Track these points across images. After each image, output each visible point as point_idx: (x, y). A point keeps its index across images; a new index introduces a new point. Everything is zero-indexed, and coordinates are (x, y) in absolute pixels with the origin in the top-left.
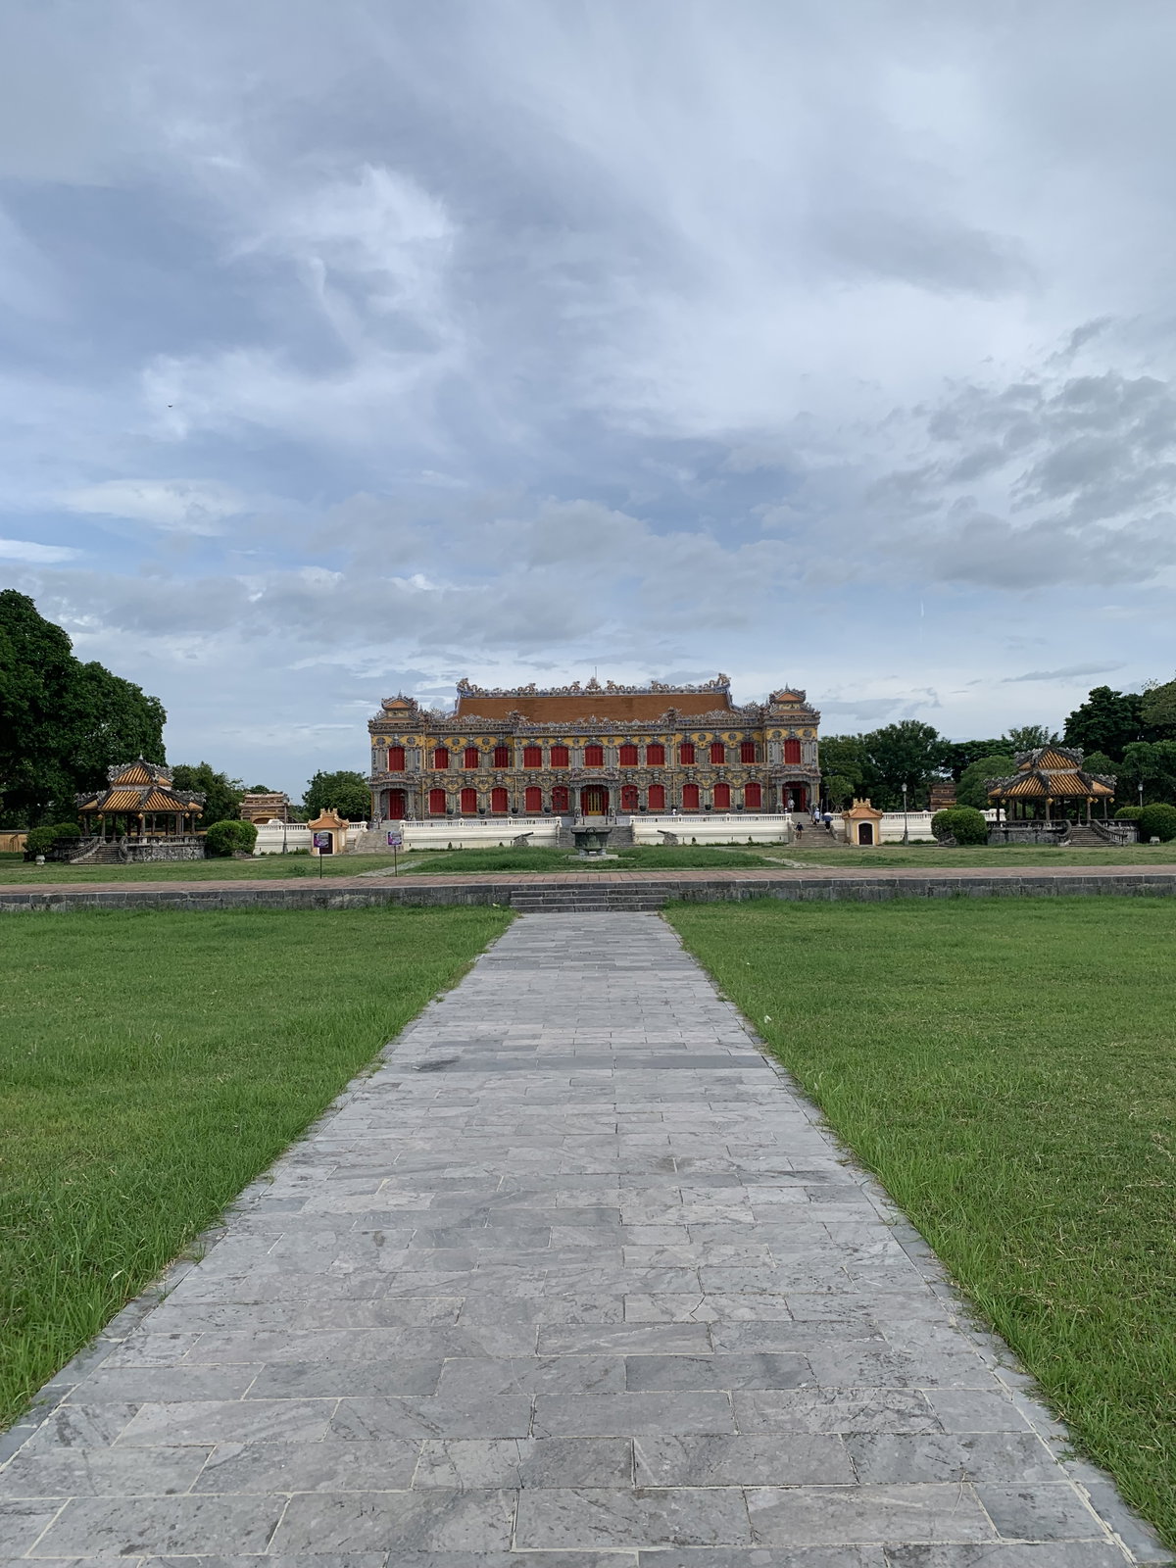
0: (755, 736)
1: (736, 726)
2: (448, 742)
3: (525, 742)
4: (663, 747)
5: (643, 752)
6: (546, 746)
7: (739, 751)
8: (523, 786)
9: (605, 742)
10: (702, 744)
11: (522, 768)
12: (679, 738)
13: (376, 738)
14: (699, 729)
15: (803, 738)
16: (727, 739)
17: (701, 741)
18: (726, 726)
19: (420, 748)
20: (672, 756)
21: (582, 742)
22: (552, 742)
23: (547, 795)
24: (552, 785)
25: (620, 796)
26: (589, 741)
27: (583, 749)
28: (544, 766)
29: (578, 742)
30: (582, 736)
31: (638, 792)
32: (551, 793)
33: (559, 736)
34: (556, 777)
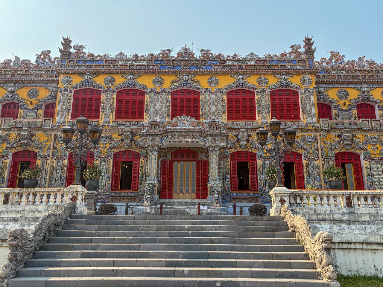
3: (77, 80)
4: (296, 92)
5: (263, 100)
6: (109, 87)
9: (203, 82)
10: (344, 104)
11: (68, 120)
14: (337, 83)
17: (342, 99)
18: (376, 79)
20: (312, 106)
21: (168, 82)
22: (120, 80)
23: (103, 163)
24: (114, 148)
25: (227, 166)
26: (178, 81)
27: (169, 93)
28: (103, 117)
29: (161, 82)
30: (168, 74)
31: (259, 162)
32: (112, 161)
33: (130, 72)
34: (121, 135)
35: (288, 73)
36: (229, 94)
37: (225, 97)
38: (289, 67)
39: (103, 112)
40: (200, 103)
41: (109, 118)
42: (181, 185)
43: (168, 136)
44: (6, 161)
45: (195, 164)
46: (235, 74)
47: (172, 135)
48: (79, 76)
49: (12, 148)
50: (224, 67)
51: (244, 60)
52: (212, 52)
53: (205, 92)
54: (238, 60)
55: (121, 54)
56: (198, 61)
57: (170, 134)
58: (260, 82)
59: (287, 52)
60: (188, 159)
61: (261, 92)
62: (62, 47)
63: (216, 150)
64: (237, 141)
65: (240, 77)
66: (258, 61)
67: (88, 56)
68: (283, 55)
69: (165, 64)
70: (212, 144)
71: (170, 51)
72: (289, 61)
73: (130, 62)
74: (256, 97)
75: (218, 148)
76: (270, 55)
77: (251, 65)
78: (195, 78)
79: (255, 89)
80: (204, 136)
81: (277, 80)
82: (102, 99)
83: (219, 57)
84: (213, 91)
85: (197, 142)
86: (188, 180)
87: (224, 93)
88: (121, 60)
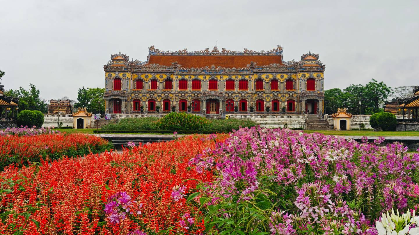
0: (293, 77)
1: (284, 71)
2: (143, 77)
3: (180, 77)
4: (247, 81)
5: (237, 83)
6: (190, 79)
7: (285, 83)
8: (178, 99)
9: (218, 78)
10: (267, 80)
11: (178, 90)
12: (256, 76)
13: (108, 74)
14: (266, 73)
15: (316, 77)
16: (280, 78)
17: (267, 78)
18: (279, 71)
19: (128, 79)
20: (251, 85)
21: (208, 78)
22: (193, 77)
24: (192, 99)
25: (225, 104)
26: (211, 77)
27: (208, 81)
30: (208, 75)
31: (234, 103)
33: (196, 75)
34: (194, 95)
35: (245, 75)
38: (245, 72)
39: (188, 87)
40: (218, 84)
41: (190, 89)
47: (210, 96)
49: (163, 99)
50: (225, 72)
53: (219, 81)
54: (230, 70)
56: (217, 70)
58: (236, 78)
60: (214, 102)
61: (236, 81)
64: (228, 96)
65: (230, 76)
69: (207, 72)
70: (221, 99)
73: (196, 71)
77: (233, 72)
78: (216, 76)
81: (241, 77)
82: (188, 83)
84: (222, 81)
85: (216, 98)
86: (214, 108)
87: (225, 81)
88: (193, 70)
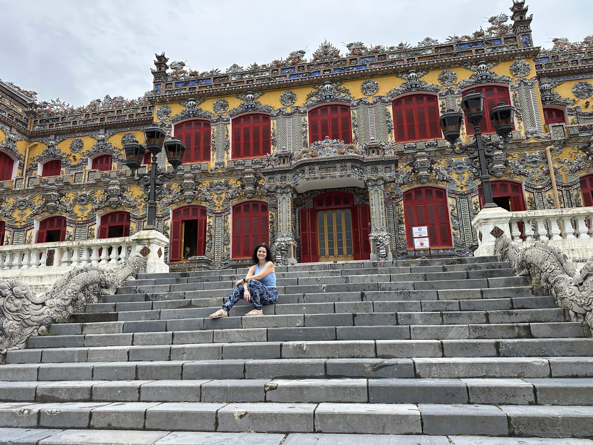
2: (63, 148)
3: (178, 110)
4: (504, 90)
6: (221, 115)
8: (166, 204)
9: (354, 91)
20: (533, 105)
21: (303, 97)
23: (219, 221)
24: (232, 199)
25: (400, 210)
26: (317, 93)
27: (305, 112)
28: (215, 157)
29: (292, 98)
30: (301, 85)
31: (450, 201)
32: (230, 217)
33: (248, 90)
34: (240, 179)
35: (490, 60)
36: (396, 103)
37: (390, 109)
38: (490, 50)
39: (214, 149)
40: (352, 121)
41: (223, 157)
42: (331, 245)
43: (304, 171)
44: (93, 227)
45: (349, 212)
46: (402, 73)
47: (309, 170)
48: (179, 103)
49: (98, 209)
50: (385, 63)
51: (415, 50)
52: (365, 45)
53: (358, 104)
54: (407, 51)
55: (235, 66)
56: (344, 60)
57: (307, 168)
58: (442, 80)
59: (485, 29)
60: (338, 206)
61: (447, 93)
62: (155, 68)
63: (379, 185)
64: (413, 171)
65: (411, 75)
66: (438, 48)
67: (191, 75)
68: (479, 34)
69: (296, 72)
70: (372, 176)
71: (303, 53)
72: (488, 42)
73: (247, 76)
74: (440, 103)
75: (381, 182)
76: (457, 38)
77: (428, 57)
78: (342, 87)
79: (437, 90)
80: (358, 165)
81: (471, 73)
82: (212, 133)
83: (376, 51)
84: (371, 102)
85: (349, 176)
86: (340, 236)
87: (387, 102)
88: (234, 74)
